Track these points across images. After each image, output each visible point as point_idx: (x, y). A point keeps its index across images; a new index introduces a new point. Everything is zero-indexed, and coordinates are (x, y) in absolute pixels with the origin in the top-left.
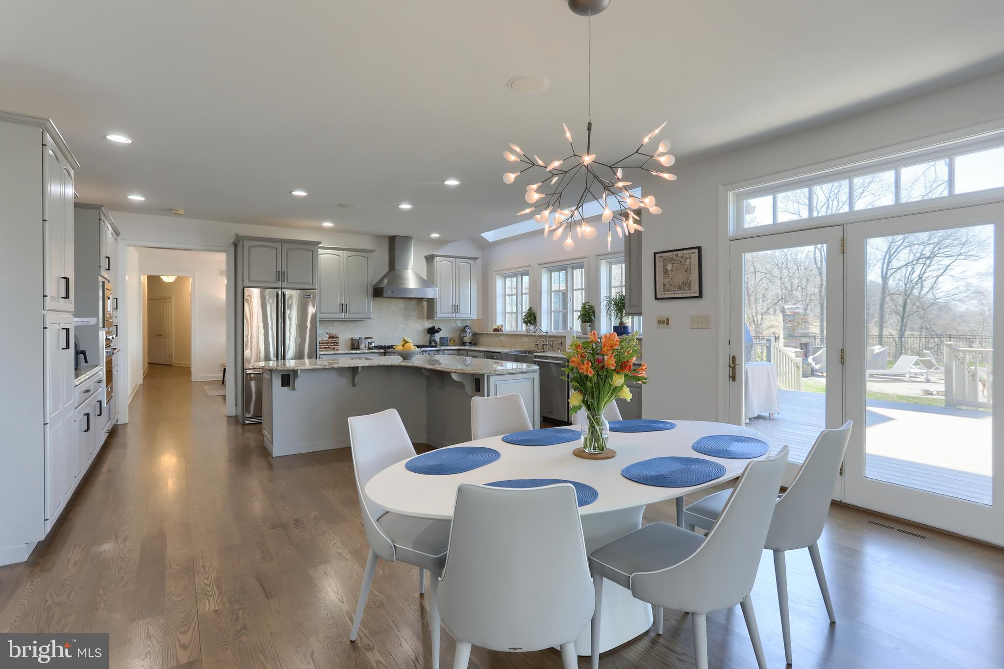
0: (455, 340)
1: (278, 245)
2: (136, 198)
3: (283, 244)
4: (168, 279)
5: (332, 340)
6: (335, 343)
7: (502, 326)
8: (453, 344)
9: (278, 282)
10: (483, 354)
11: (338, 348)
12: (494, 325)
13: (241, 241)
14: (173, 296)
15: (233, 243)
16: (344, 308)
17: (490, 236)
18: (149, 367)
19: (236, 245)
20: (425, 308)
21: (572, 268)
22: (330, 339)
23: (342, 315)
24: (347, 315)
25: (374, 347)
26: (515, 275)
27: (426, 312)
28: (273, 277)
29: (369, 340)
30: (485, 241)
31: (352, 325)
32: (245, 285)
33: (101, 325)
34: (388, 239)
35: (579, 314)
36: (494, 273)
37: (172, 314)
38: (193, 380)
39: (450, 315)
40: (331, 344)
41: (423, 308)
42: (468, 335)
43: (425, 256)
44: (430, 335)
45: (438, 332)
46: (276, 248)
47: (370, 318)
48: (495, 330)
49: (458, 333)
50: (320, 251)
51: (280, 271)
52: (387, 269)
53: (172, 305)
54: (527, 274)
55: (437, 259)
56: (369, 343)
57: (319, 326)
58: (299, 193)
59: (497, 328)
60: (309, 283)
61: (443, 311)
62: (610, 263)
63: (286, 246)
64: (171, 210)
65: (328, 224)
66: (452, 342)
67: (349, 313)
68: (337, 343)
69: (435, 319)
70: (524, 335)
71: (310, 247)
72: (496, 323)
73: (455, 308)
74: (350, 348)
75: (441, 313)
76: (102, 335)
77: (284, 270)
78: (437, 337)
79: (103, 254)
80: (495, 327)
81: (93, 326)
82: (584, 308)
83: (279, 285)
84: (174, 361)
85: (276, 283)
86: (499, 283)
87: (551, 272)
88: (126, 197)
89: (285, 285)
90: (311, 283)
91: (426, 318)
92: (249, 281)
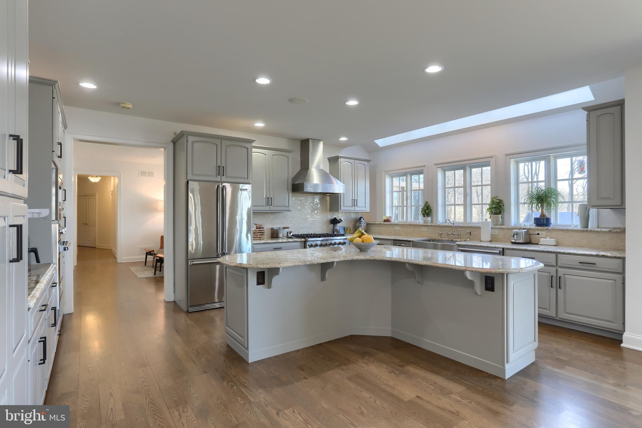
0: (350, 229)
1: (218, 142)
2: (88, 85)
3: (222, 141)
4: (93, 180)
5: (258, 231)
6: (261, 233)
7: (390, 217)
8: (349, 233)
9: (218, 176)
10: (390, 242)
11: (263, 237)
12: (384, 217)
13: (185, 136)
14: (97, 193)
15: (172, 141)
16: (269, 201)
17: (381, 142)
18: (78, 250)
19: (174, 142)
20: (328, 202)
21: (470, 167)
22: (257, 230)
23: (267, 208)
24: (272, 208)
25: (293, 235)
26: (405, 174)
27: (329, 205)
28: (213, 171)
29: (287, 230)
30: (377, 145)
31: (272, 216)
32: (189, 178)
33: (54, 218)
34: (300, 141)
35: (488, 207)
36: (383, 172)
37: (96, 208)
38: (119, 261)
39: (351, 209)
40: (258, 234)
41: (326, 202)
42: (363, 225)
43: (328, 158)
44: (332, 225)
45: (339, 222)
46: (217, 145)
47: (290, 211)
48: (385, 221)
49: (353, 223)
50: (254, 150)
51: (220, 166)
52: (298, 168)
53: (96, 201)
54: (422, 173)
55: (341, 160)
56: (288, 232)
57: (253, 217)
58: (263, 81)
59: (386, 219)
60: (244, 178)
61: (345, 204)
62: (517, 162)
63: (225, 143)
64: (119, 104)
65: (260, 125)
66: (348, 230)
67: (274, 206)
68: (263, 233)
69: (340, 211)
70: (423, 226)
71: (247, 145)
72: (385, 215)
73: (355, 202)
74: (270, 237)
75: (344, 206)
76: (55, 227)
77: (223, 165)
78: (339, 226)
79: (56, 141)
80: (385, 218)
81: (45, 218)
82: (493, 202)
83: (218, 179)
84: (98, 245)
85: (217, 177)
86: (388, 180)
87: (444, 171)
88: (77, 84)
89: (224, 178)
90: (247, 178)
91: (329, 210)
92: (193, 174)
